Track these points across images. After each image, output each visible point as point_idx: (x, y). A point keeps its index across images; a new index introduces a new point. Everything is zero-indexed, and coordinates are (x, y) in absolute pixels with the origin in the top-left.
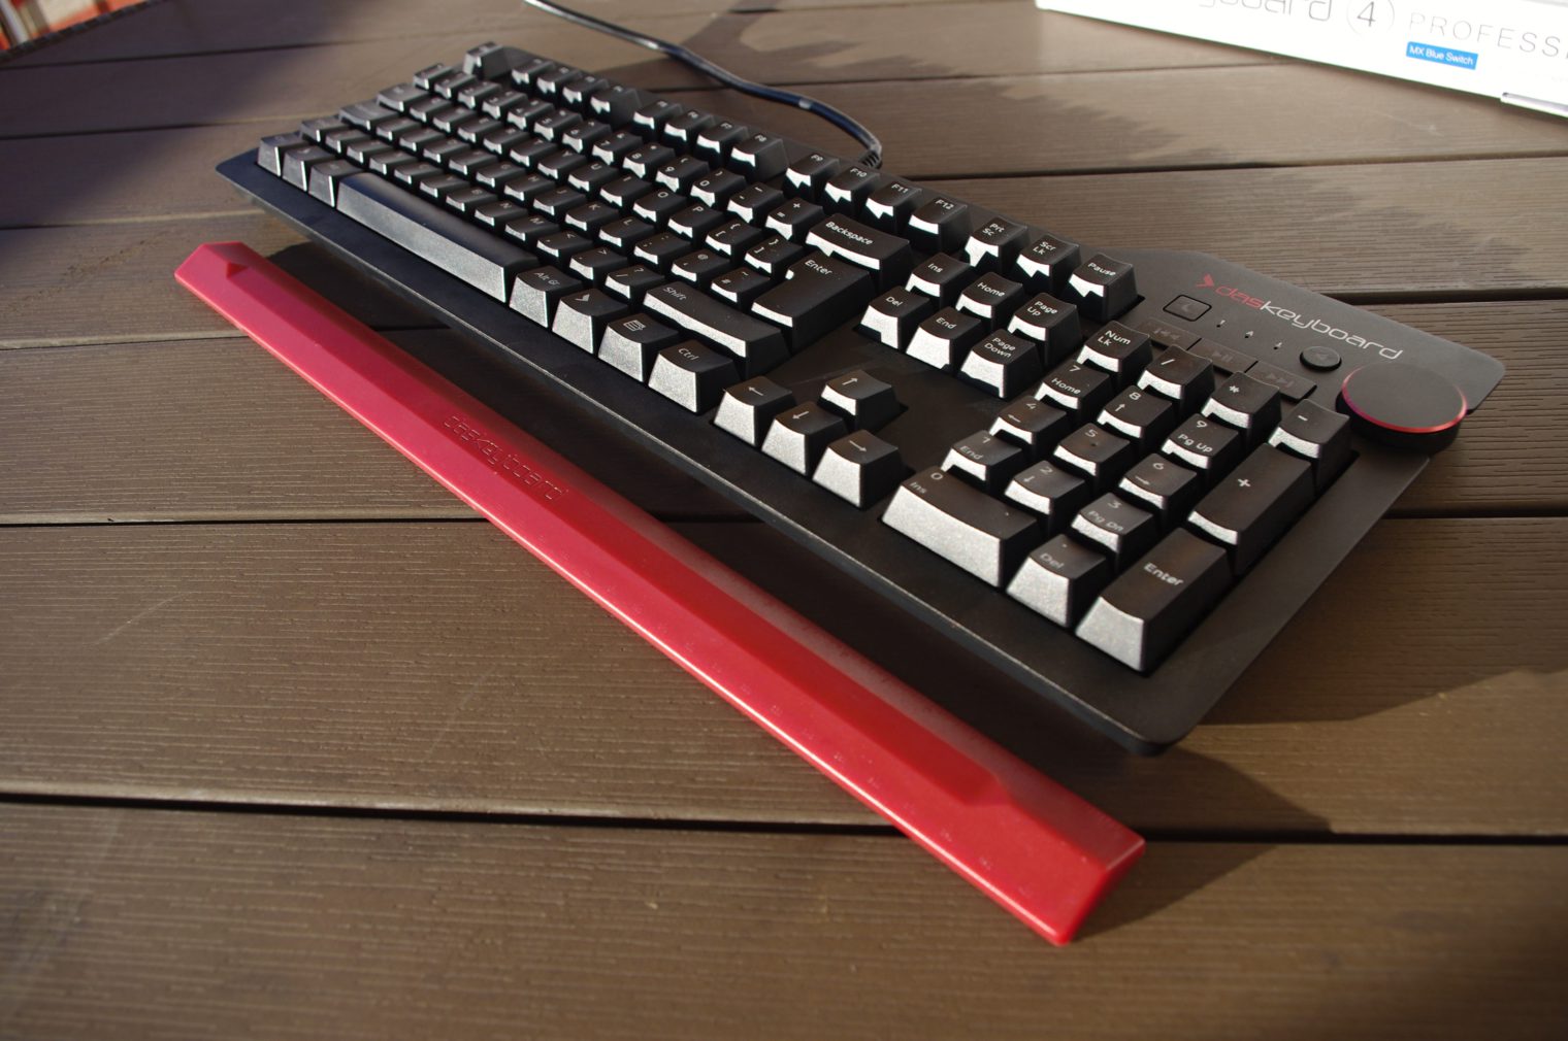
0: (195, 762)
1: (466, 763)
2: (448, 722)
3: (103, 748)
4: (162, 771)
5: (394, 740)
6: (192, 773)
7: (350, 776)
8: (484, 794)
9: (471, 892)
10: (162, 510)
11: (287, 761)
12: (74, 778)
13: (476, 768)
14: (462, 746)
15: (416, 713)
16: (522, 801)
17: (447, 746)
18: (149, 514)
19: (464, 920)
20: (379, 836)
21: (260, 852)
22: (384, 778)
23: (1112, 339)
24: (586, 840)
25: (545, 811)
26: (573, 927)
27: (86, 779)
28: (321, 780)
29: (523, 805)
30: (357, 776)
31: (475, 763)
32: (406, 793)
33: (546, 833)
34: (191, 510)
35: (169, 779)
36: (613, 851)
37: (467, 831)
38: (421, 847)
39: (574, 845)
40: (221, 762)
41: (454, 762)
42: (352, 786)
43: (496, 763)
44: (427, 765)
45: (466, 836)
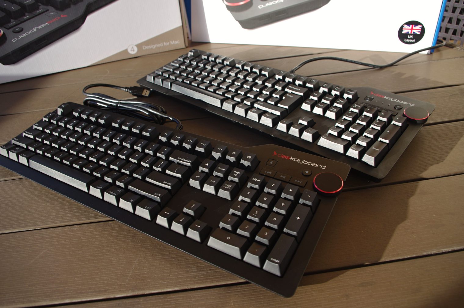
0: (64, 293)
1: (137, 282)
2: (130, 272)
3: (37, 293)
4: (56, 296)
5: (117, 279)
6: (64, 295)
7: (108, 290)
8: (144, 289)
10: (38, 226)
11: (90, 289)
12: (31, 302)
13: (140, 283)
14: (135, 278)
15: (121, 271)
16: (154, 290)
17: (132, 279)
18: (35, 227)
20: (119, 304)
24: (172, 297)
25: (160, 291)
27: (34, 301)
28: (100, 292)
29: (154, 291)
30: (109, 290)
31: (140, 282)
32: (123, 292)
33: (162, 296)
34: (47, 225)
35: (58, 298)
36: (179, 298)
37: (141, 299)
38: (130, 305)
39: (169, 298)
40: (72, 291)
41: (134, 282)
42: (109, 292)
43: (145, 281)
44: (127, 284)
45: (141, 300)
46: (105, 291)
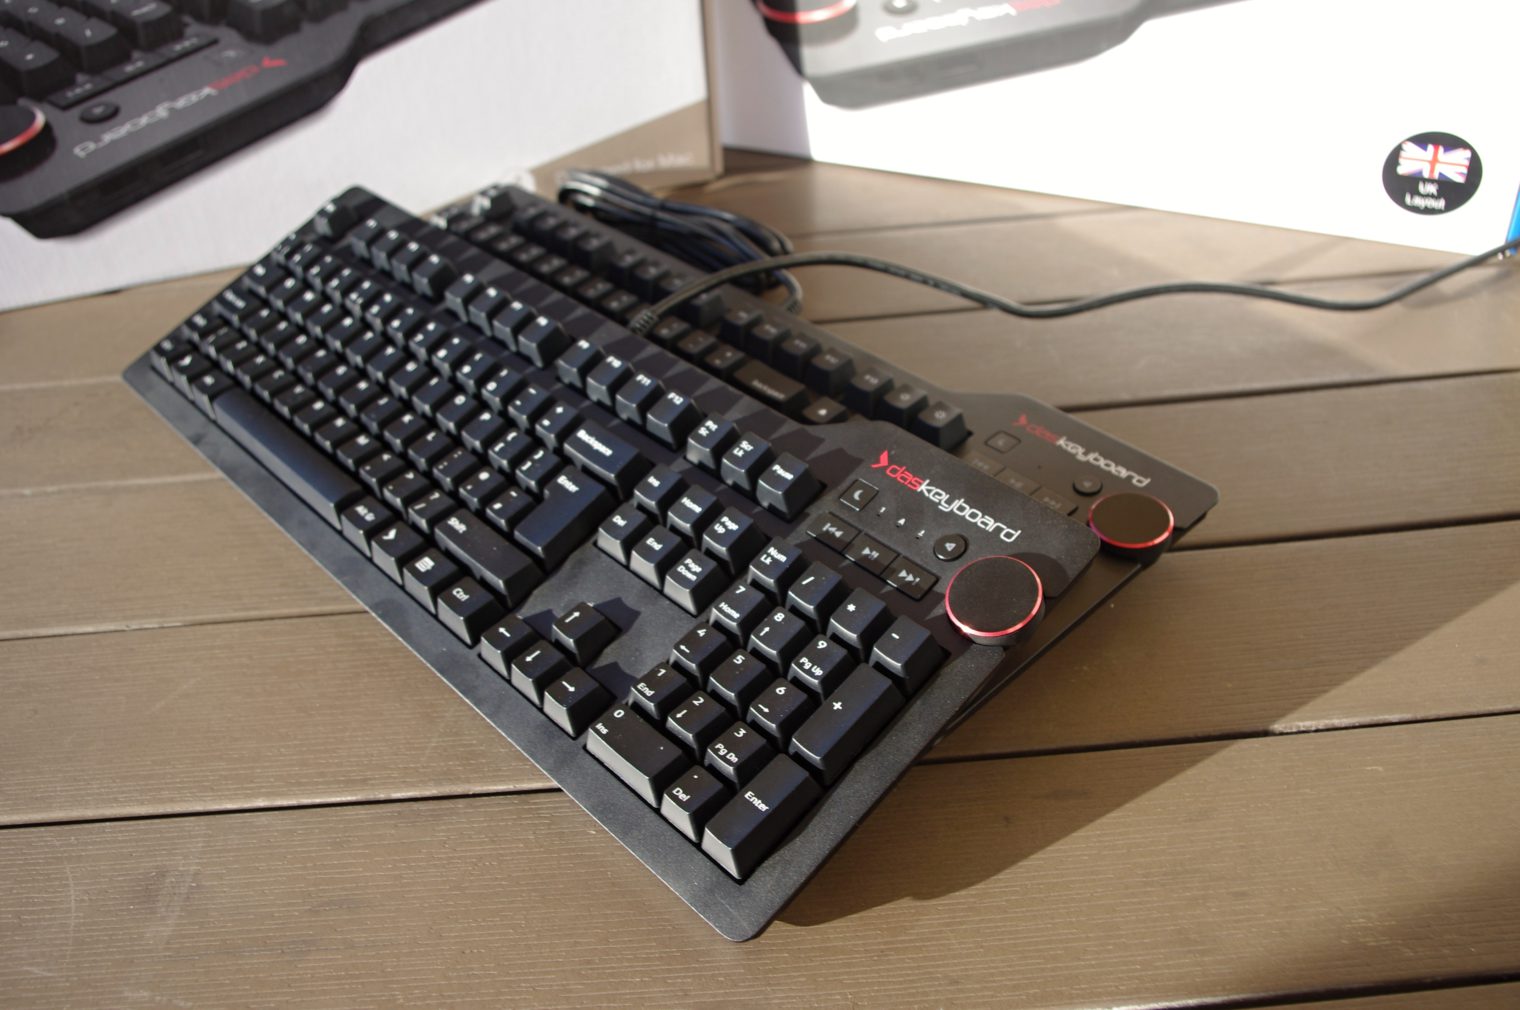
0: (252, 782)
1: (451, 763)
2: (432, 740)
3: (178, 780)
4: (229, 790)
5: (397, 755)
6: (251, 789)
7: (370, 779)
8: (468, 781)
9: (471, 838)
11: (322, 775)
12: (162, 801)
13: (459, 765)
14: (446, 754)
15: (408, 736)
16: (494, 783)
17: (436, 755)
19: (468, 854)
20: (399, 813)
21: (317, 831)
22: (395, 778)
23: (773, 558)
25: (510, 787)
26: (542, 849)
27: (172, 800)
28: (350, 784)
29: (495, 785)
30: (375, 779)
31: (457, 763)
32: (413, 785)
33: (515, 799)
35: (236, 794)
37: (461, 803)
38: (431, 816)
39: (535, 804)
40: (272, 780)
42: (373, 785)
43: (472, 762)
44: (424, 767)
45: (460, 806)
46: (364, 781)
